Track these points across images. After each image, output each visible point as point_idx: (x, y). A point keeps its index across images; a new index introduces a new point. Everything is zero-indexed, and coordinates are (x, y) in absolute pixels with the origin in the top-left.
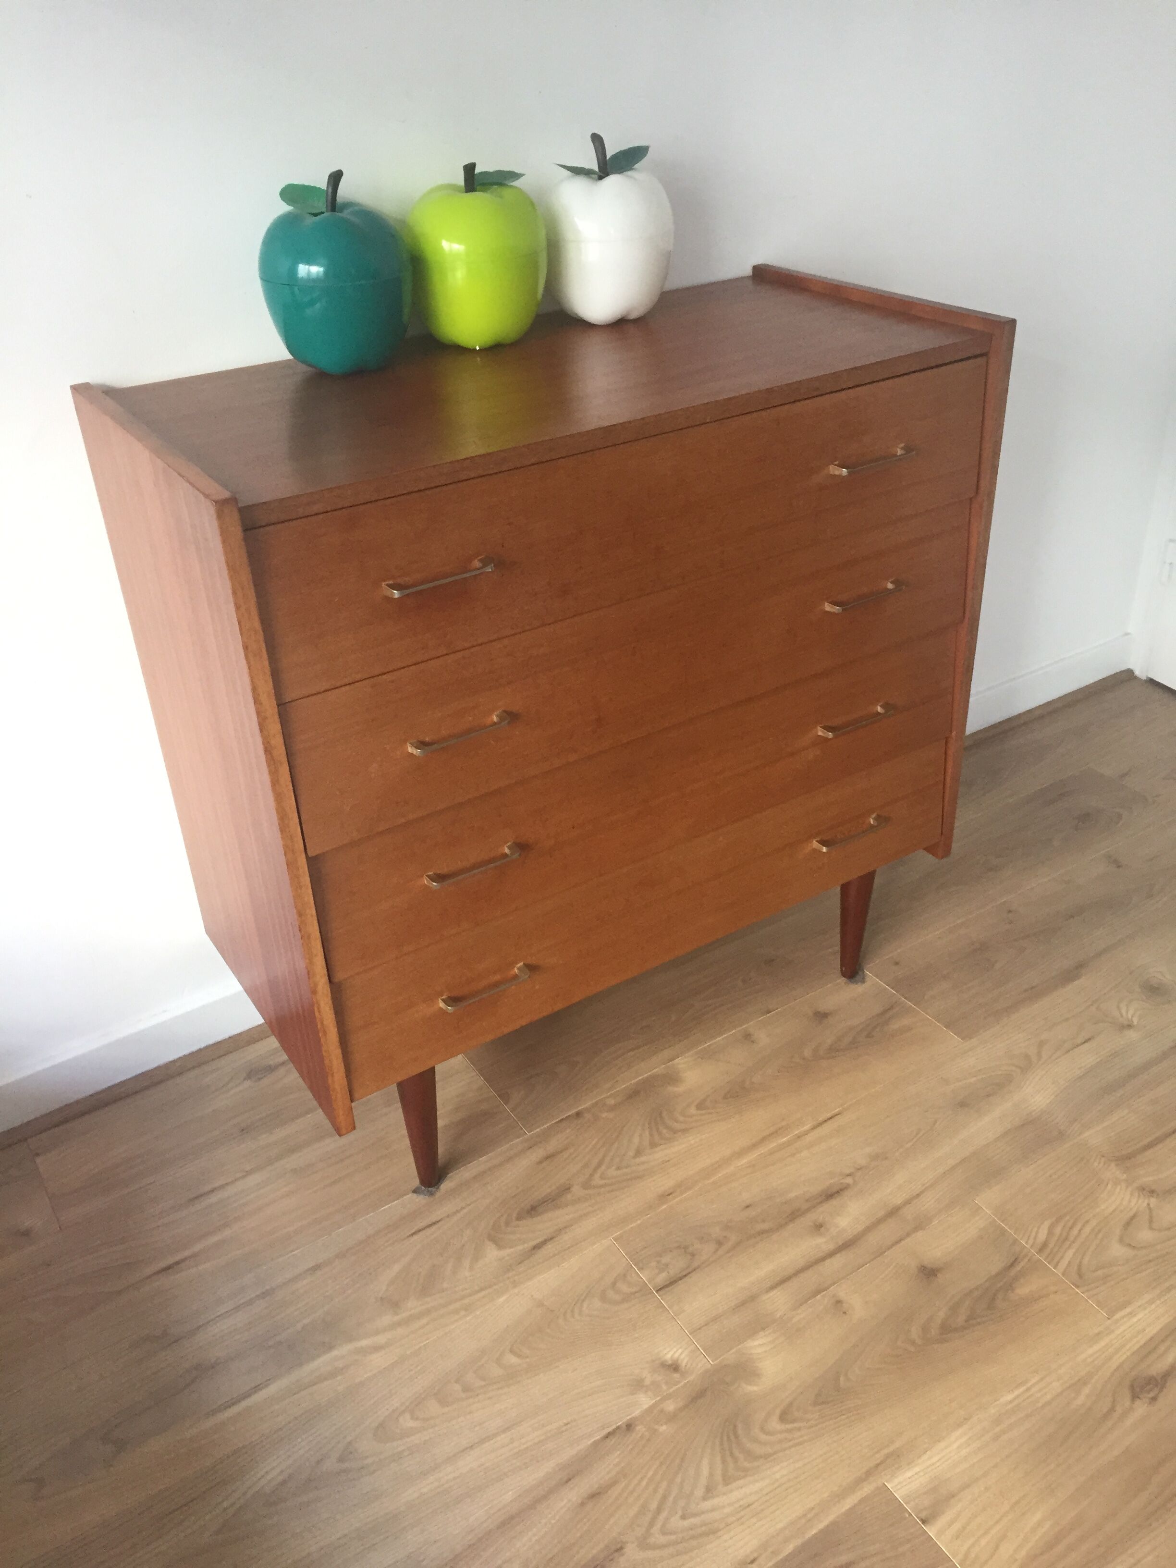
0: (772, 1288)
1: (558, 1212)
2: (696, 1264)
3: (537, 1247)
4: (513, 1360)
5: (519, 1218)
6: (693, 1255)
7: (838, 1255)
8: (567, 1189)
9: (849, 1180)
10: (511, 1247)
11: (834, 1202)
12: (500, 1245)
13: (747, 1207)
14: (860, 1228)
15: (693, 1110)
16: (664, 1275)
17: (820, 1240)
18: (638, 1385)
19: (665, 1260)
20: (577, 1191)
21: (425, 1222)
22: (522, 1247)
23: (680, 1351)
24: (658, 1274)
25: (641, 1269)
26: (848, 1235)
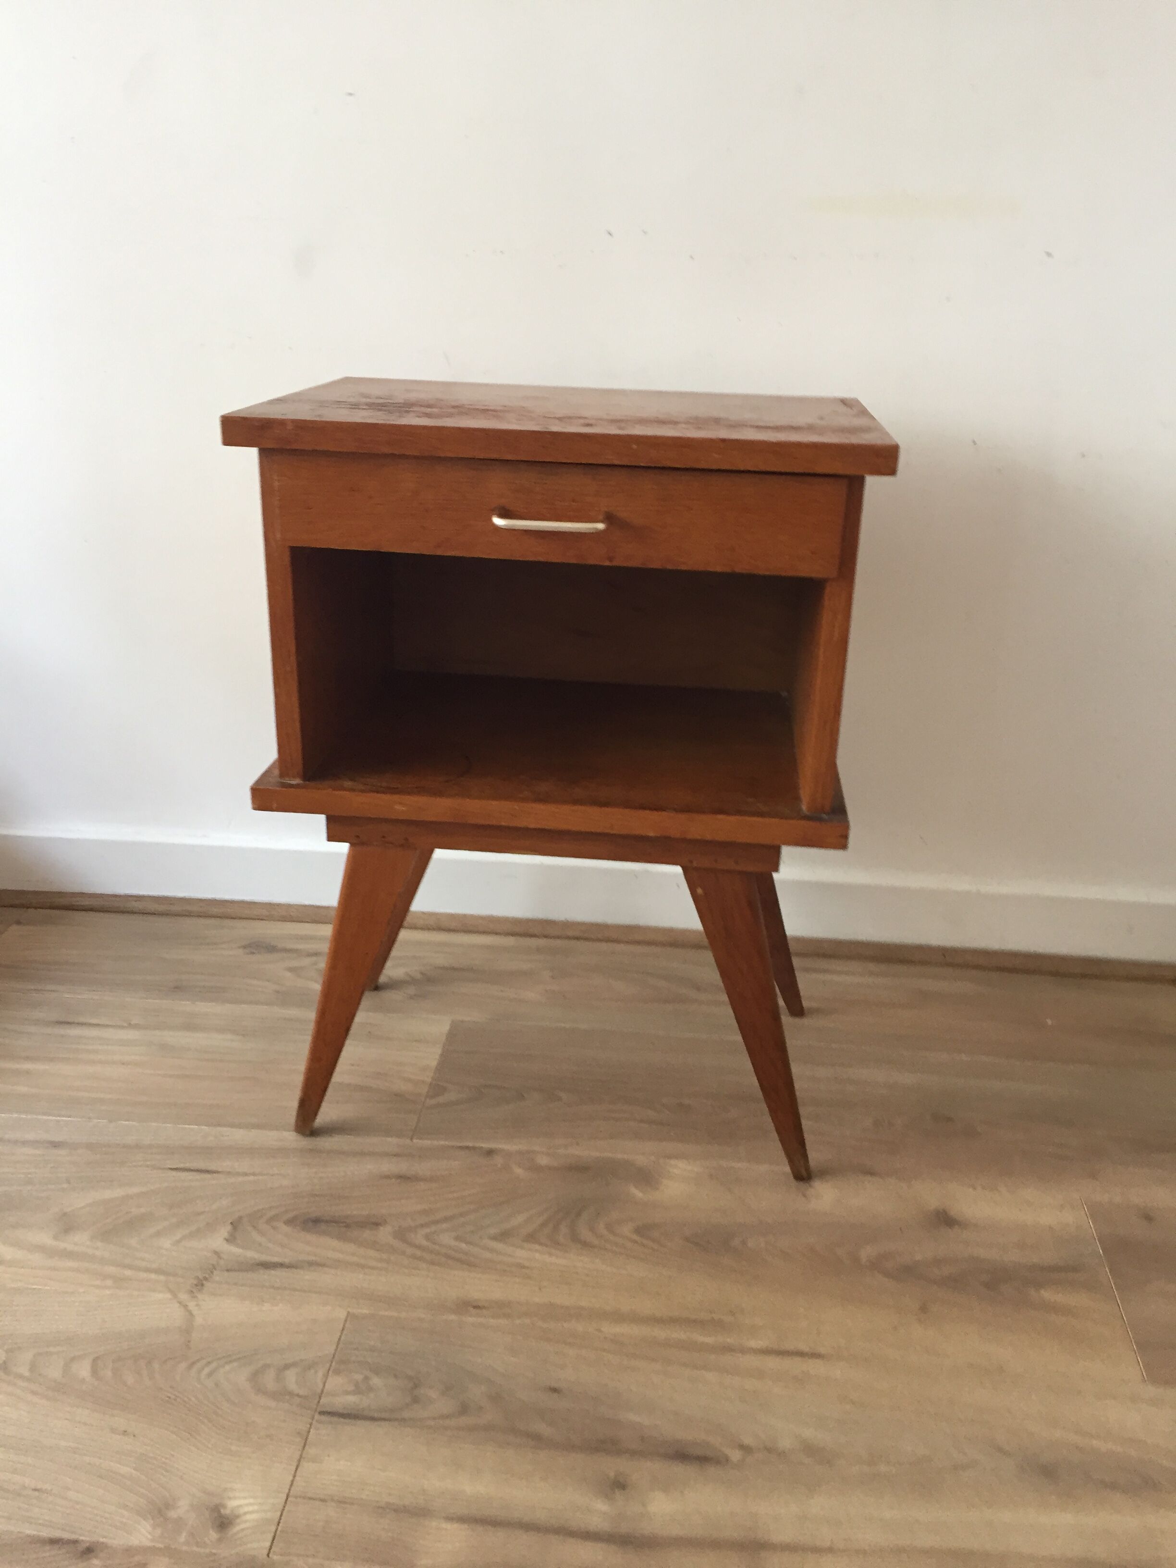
0: (462, 1519)
1: (335, 1243)
2: (406, 1414)
3: (267, 1266)
4: (84, 1370)
5: (289, 1222)
6: (416, 1400)
7: (600, 1545)
8: (376, 1224)
9: (735, 1455)
10: (243, 1247)
11: (679, 1469)
12: (231, 1239)
13: (555, 1390)
14: (675, 1531)
15: (627, 1230)
16: (351, 1399)
17: (601, 1506)
18: (158, 1509)
19: (376, 1381)
20: (384, 1234)
21: (202, 1165)
22: (252, 1255)
23: (256, 1508)
24: (347, 1393)
25: (337, 1372)
26: (647, 1528)
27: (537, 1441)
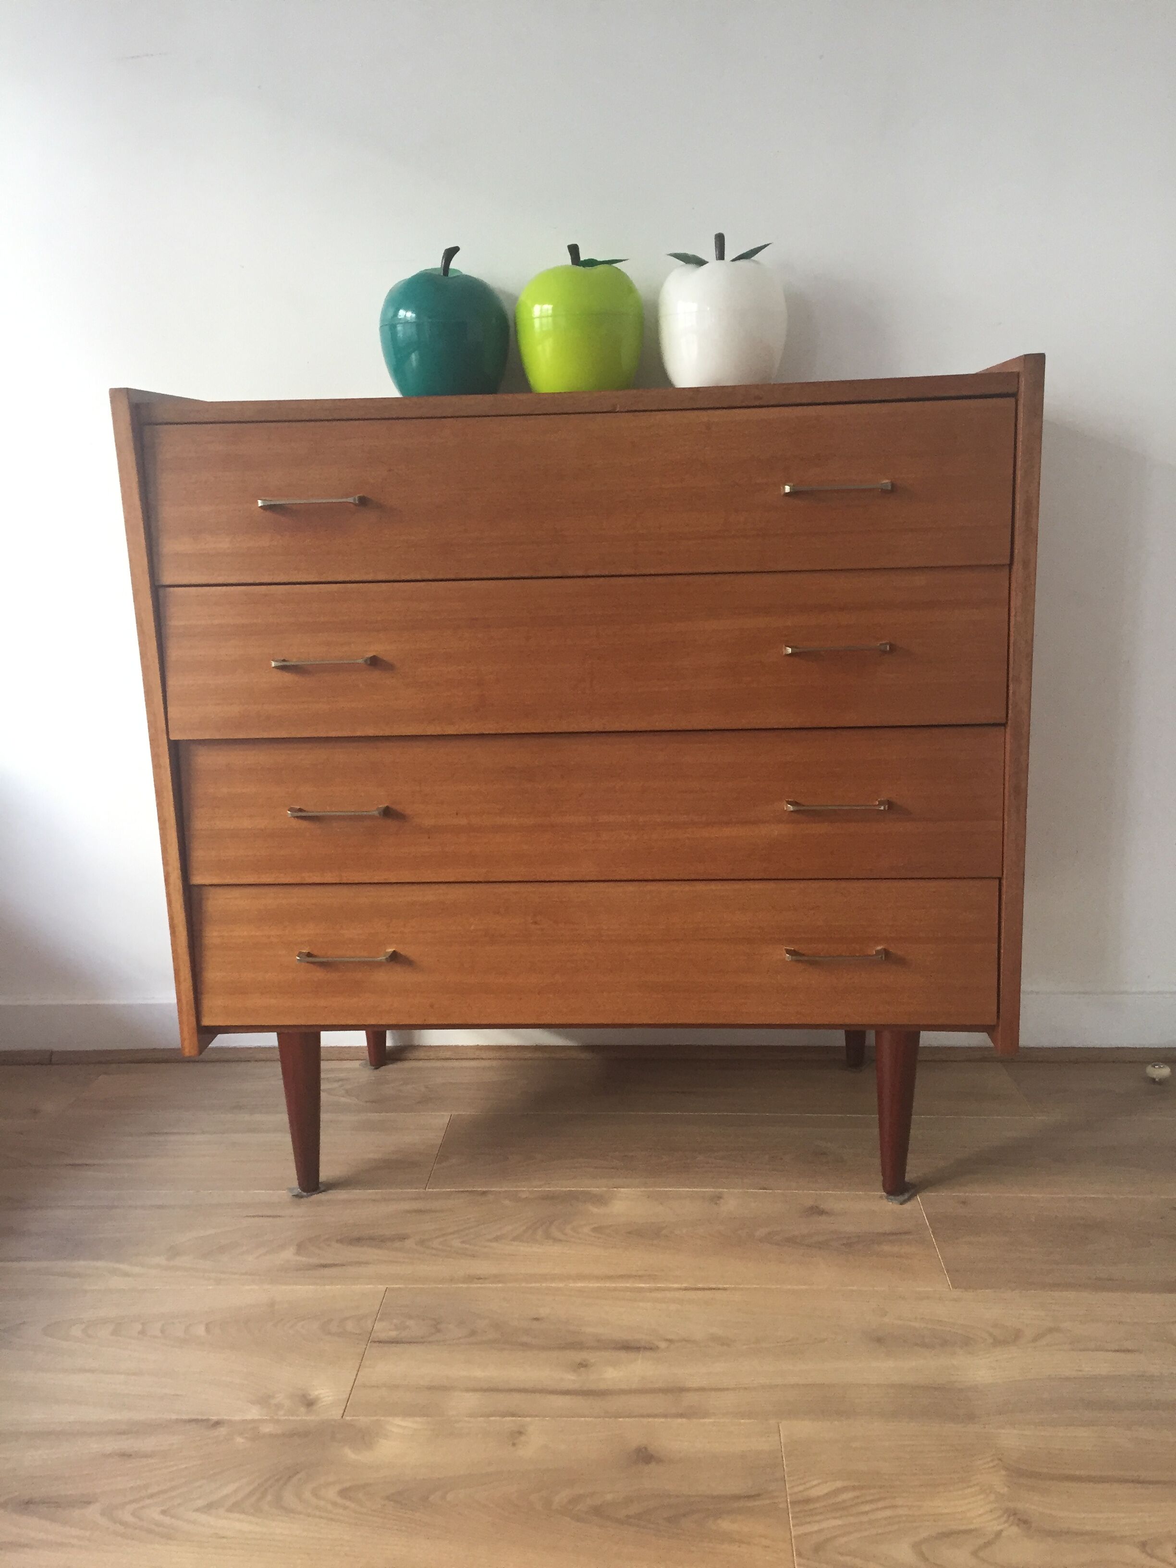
0: (475, 1390)
1: (373, 1251)
2: (430, 1339)
3: (325, 1266)
4: (201, 1330)
5: (340, 1241)
6: (439, 1331)
7: (570, 1397)
8: (403, 1238)
9: (663, 1345)
10: (306, 1257)
11: (623, 1355)
12: (298, 1253)
13: (537, 1319)
14: (622, 1386)
15: (587, 1230)
16: (393, 1333)
17: (571, 1377)
18: (264, 1400)
19: (410, 1323)
20: (409, 1243)
21: (270, 1213)
22: (314, 1260)
23: (331, 1394)
24: (390, 1330)
25: (381, 1320)
26: (602, 1386)
27: (526, 1346)
